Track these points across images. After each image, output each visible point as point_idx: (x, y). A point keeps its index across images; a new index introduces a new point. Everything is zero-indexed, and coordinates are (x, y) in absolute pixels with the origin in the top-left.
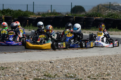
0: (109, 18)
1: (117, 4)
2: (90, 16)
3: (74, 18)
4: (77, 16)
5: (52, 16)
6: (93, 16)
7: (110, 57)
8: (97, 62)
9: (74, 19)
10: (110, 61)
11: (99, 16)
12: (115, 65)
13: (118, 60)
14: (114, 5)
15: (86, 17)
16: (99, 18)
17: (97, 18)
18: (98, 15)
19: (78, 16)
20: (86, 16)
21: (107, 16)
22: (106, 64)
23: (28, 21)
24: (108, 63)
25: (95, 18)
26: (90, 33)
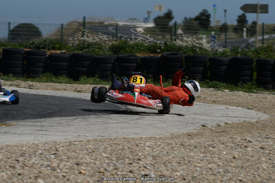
0: (81, 52)
1: (113, 22)
2: (38, 47)
3: (1, 50)
4: (7, 48)
6: (44, 48)
7: (57, 147)
8: (21, 159)
10: (53, 156)
11: (60, 49)
12: (61, 167)
13: (73, 154)
14: (106, 23)
15: (28, 50)
16: (59, 52)
17: (53, 51)
18: (57, 46)
19: (10, 47)
20: (29, 48)
21: (77, 49)
22: (39, 165)
24: (46, 163)
25: (48, 53)
26: (30, 87)
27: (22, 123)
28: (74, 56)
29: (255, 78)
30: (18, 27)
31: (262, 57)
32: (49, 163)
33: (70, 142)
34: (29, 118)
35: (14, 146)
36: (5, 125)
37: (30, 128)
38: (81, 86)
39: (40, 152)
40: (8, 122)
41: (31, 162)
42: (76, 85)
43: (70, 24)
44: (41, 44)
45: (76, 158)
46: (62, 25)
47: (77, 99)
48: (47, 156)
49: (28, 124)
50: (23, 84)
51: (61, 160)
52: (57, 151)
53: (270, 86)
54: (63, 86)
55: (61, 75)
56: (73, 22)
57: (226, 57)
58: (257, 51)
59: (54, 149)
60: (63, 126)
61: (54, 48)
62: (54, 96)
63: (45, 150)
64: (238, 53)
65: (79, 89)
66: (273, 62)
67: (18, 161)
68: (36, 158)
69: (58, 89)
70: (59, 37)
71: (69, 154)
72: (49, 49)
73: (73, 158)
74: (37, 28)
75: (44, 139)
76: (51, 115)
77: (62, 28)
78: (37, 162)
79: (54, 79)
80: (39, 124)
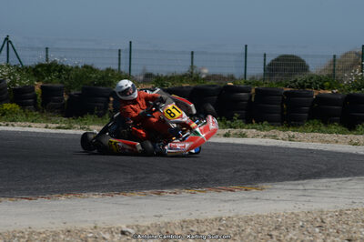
0: (358, 92)
2: (302, 87)
3: (253, 91)
4: (261, 87)
5: (184, 85)
6: (309, 87)
7: (324, 217)
8: (275, 233)
9: (251, 97)
10: (317, 230)
11: (329, 88)
15: (289, 89)
16: (330, 92)
17: (322, 91)
18: (327, 84)
19: (264, 86)
20: (291, 87)
21: (353, 88)
23: (112, 99)
24: (308, 238)
25: (316, 93)
26: (291, 139)
27: (278, 186)
28: (350, 97)
30: (277, 60)
32: (312, 238)
33: (341, 211)
34: (288, 180)
35: (267, 216)
36: (257, 188)
37: (288, 193)
38: (357, 136)
39: (301, 224)
40: (259, 185)
41: (288, 237)
42: (351, 136)
43: (345, 55)
44: (305, 81)
45: (349, 232)
46: (335, 56)
47: (351, 154)
48: (310, 230)
49: (286, 187)
50: (282, 134)
51: (328, 235)
52: (323, 222)
54: (334, 137)
55: (332, 122)
56: (350, 53)
59: (319, 220)
60: (332, 190)
61: (323, 87)
62: (321, 151)
63: (307, 221)
65: (355, 141)
67: (271, 235)
68: (295, 232)
69: (328, 142)
70: (331, 73)
71: (339, 226)
72: (316, 89)
73: (344, 232)
74: (303, 61)
75: (306, 207)
76: (317, 175)
77: (334, 61)
78: (295, 238)
79: (323, 128)
80: (300, 187)
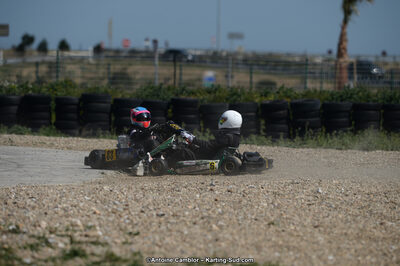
29: (53, 121)
31: (60, 94)
53: (77, 132)
57: (14, 94)
58: (53, 87)
64: (28, 89)
66: (77, 101)
